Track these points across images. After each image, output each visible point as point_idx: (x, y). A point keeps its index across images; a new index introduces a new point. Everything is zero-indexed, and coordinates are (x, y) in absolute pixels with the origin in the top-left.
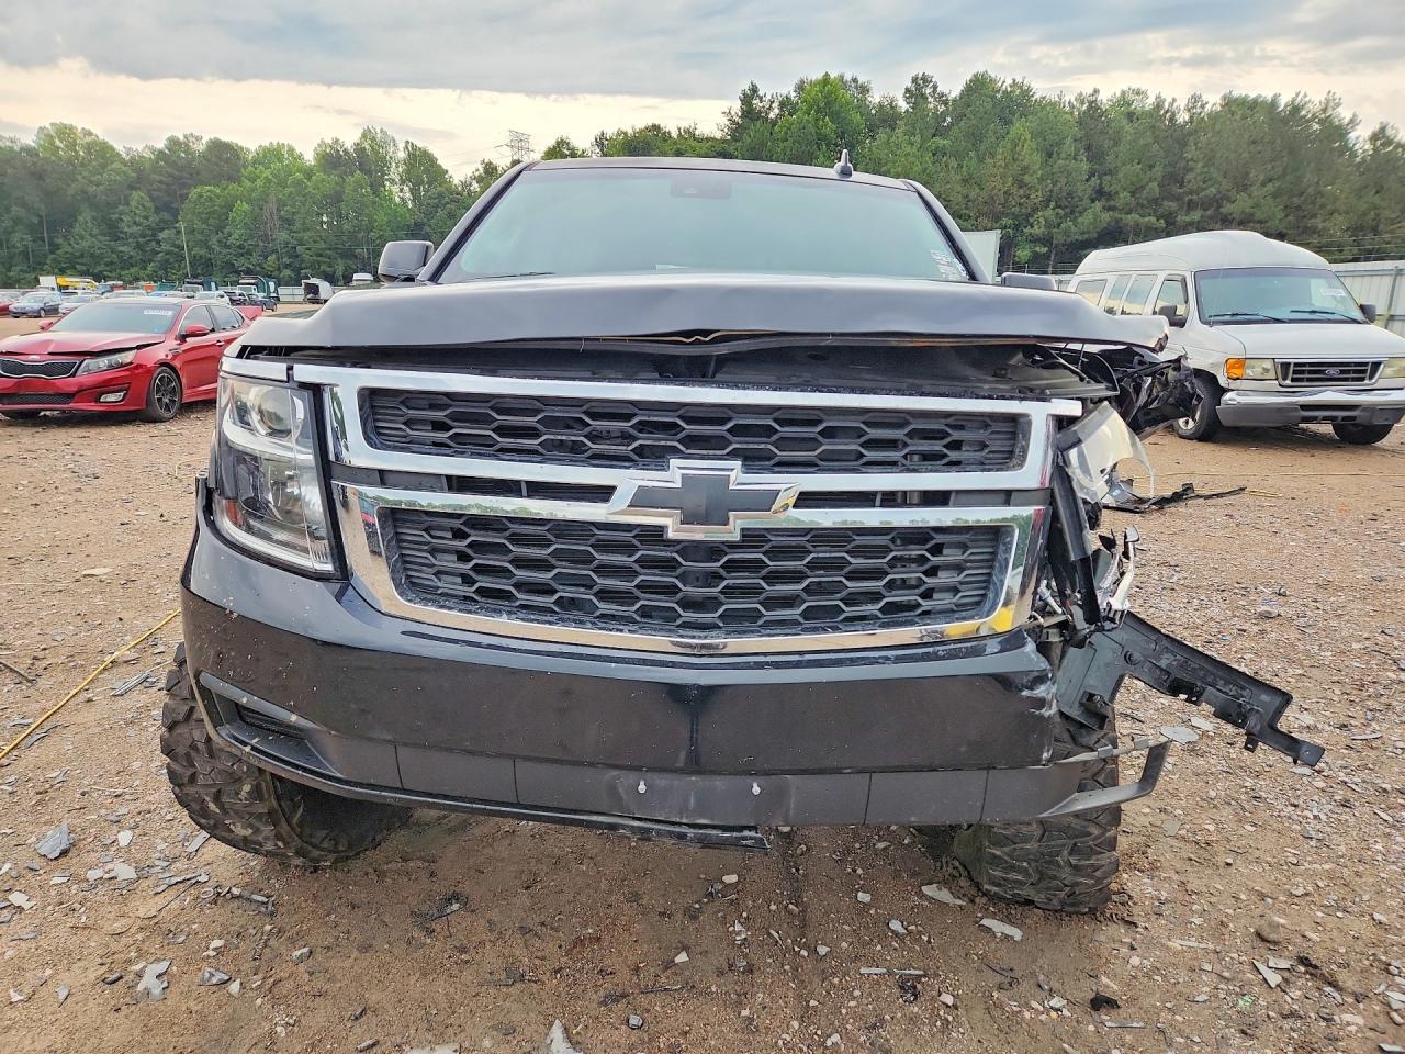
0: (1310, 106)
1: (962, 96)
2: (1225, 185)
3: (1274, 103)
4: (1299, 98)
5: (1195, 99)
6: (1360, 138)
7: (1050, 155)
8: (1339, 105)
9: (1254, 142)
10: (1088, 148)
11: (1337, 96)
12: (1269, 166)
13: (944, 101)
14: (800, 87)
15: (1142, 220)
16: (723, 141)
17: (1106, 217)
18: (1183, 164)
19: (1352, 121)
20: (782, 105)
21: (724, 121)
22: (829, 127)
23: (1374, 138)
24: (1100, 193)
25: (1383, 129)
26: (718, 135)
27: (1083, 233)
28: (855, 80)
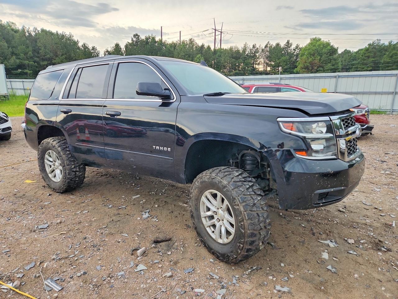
0: (67, 36)
2: (52, 55)
4: (64, 33)
8: (73, 36)
9: (56, 44)
11: (72, 34)
12: (62, 51)
15: (29, 63)
17: (18, 61)
18: (37, 47)
19: (77, 41)
24: (13, 53)
27: (12, 66)
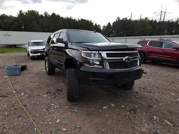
1: (52, 15)
3: (86, 20)
4: (88, 20)
5: (79, 19)
6: (94, 24)
7: (64, 24)
8: (92, 21)
9: (85, 24)
10: (68, 23)
13: (49, 16)
14: (28, 11)
16: (17, 17)
20: (26, 13)
21: (17, 15)
22: (34, 17)
23: (95, 25)
25: (96, 24)
26: (16, 16)
28: (36, 11)
